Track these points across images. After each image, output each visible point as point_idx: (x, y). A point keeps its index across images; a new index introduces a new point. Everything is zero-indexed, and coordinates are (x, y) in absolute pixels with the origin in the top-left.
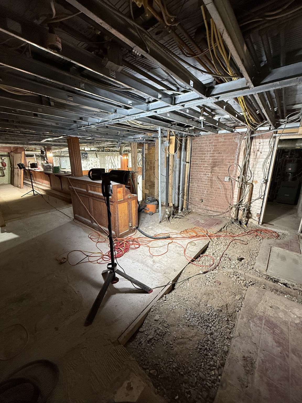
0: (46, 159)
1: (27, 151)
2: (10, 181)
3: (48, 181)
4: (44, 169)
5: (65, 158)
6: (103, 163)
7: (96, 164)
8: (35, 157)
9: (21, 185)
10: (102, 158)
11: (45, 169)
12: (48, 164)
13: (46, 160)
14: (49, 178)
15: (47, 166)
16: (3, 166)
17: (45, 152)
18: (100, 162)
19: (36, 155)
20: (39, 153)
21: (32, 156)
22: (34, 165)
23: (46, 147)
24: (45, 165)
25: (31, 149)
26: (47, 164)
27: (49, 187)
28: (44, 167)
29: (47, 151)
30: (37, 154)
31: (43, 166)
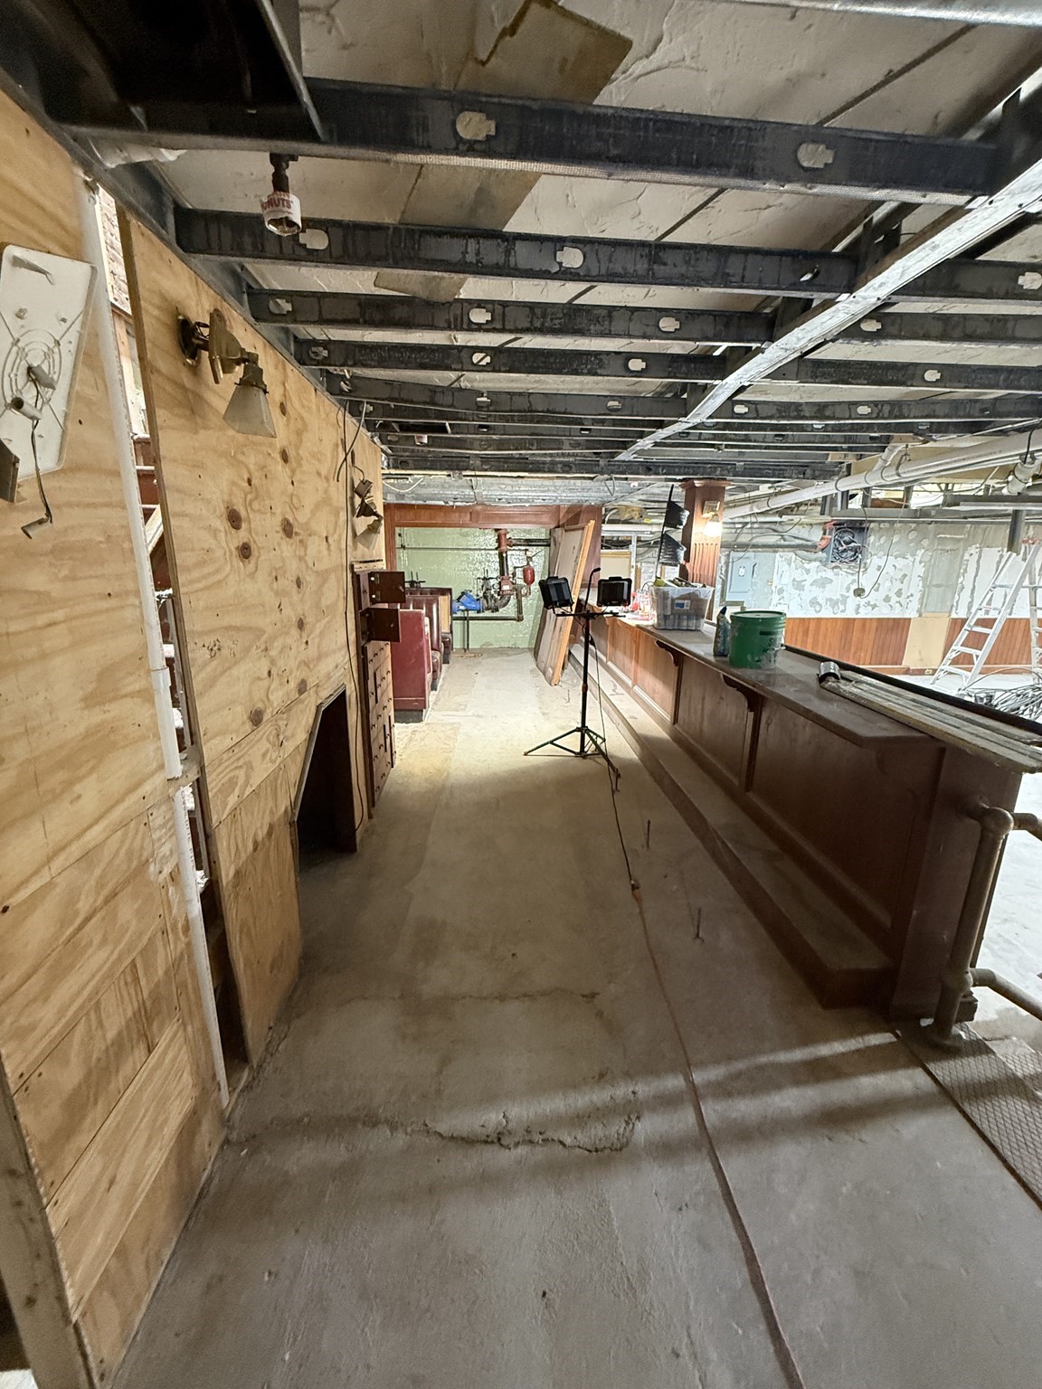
0: (681, 554)
1: (612, 522)
2: (534, 642)
3: (665, 682)
4: (663, 617)
5: (750, 554)
6: (938, 586)
7: (898, 585)
8: (633, 547)
9: (554, 669)
10: (946, 558)
11: (666, 617)
12: (691, 590)
13: (682, 561)
14: (674, 670)
15: (682, 598)
16: (525, 581)
17: (687, 513)
18: (924, 579)
19: (639, 540)
20: (653, 527)
21: (623, 544)
22: (615, 591)
23: (697, 483)
24: (675, 591)
25: (627, 516)
26: (685, 590)
27: (661, 721)
28: (665, 607)
29: (697, 509)
30: (644, 537)
31: (661, 598)
